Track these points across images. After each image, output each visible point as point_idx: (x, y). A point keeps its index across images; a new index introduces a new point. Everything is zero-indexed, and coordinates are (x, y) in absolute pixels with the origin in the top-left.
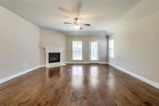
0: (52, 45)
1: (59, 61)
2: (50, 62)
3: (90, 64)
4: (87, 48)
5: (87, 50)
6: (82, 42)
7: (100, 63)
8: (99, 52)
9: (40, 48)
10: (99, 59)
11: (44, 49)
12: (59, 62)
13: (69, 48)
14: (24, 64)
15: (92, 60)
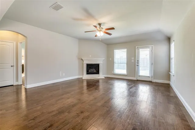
0: (90, 56)
1: (98, 72)
2: (88, 73)
3: (137, 80)
4: (133, 58)
5: (133, 61)
6: (125, 50)
7: (154, 81)
9: (79, 59)
10: (153, 75)
11: (82, 59)
12: (99, 74)
13: (111, 59)
14: (61, 73)
15: (140, 74)
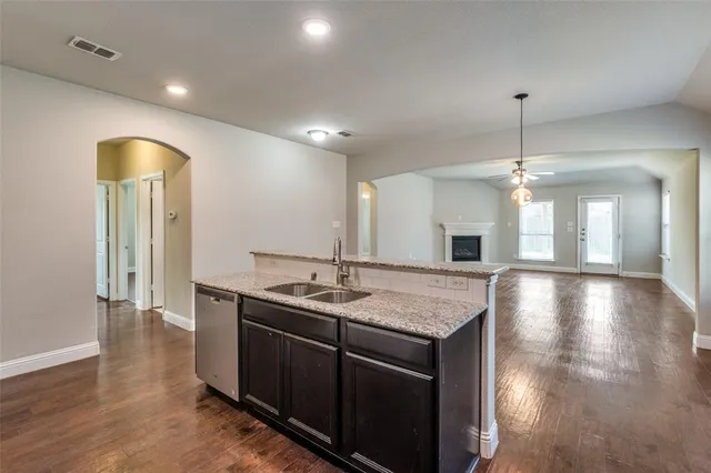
0: (460, 217)
2: (455, 259)
3: (581, 274)
4: (570, 224)
5: (570, 230)
7: (625, 274)
8: (623, 236)
9: (434, 224)
10: (620, 261)
11: (442, 226)
12: (479, 260)
13: (510, 224)
15: (589, 261)
